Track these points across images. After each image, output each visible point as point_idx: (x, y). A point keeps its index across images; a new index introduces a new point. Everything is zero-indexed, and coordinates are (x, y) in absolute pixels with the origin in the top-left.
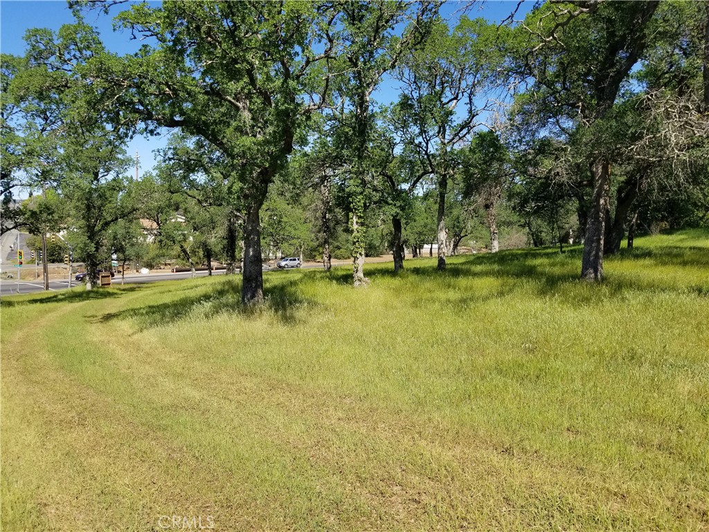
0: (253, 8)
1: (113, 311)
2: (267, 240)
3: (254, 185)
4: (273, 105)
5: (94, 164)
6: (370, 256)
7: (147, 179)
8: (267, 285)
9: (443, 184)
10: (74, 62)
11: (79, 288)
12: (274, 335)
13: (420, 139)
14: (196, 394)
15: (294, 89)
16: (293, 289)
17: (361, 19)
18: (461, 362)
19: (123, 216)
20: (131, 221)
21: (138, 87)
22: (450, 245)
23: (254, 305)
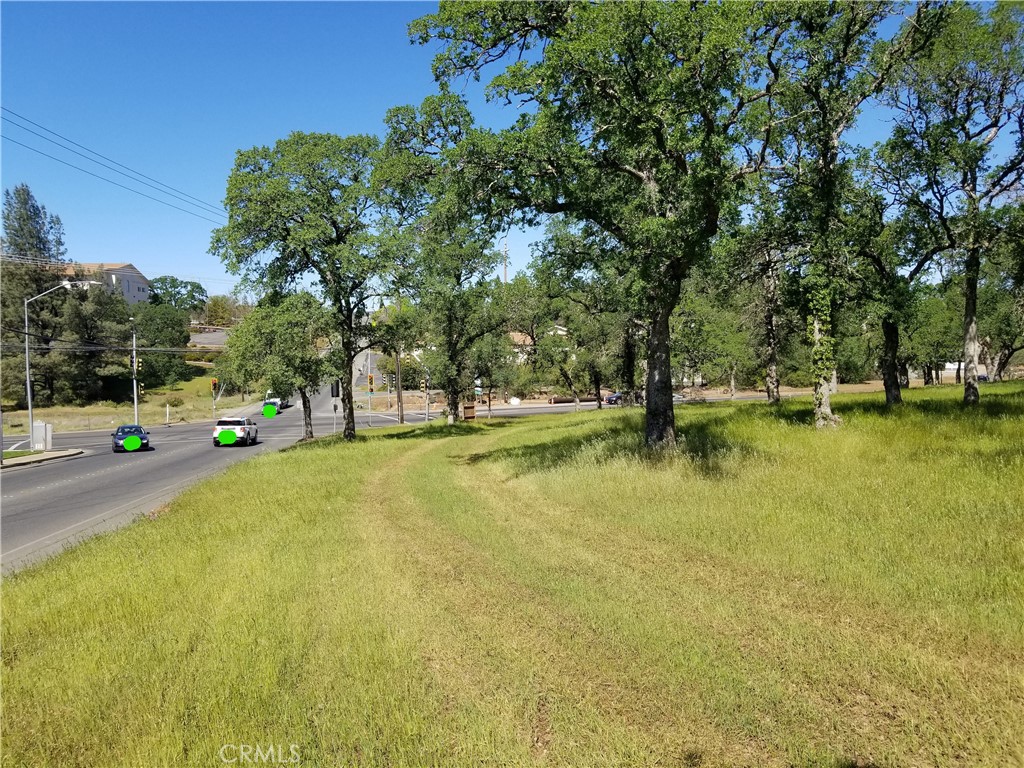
0: (660, 48)
1: (481, 451)
2: (680, 358)
3: (661, 284)
4: (690, 172)
5: (455, 264)
6: (848, 382)
7: (520, 280)
8: (680, 423)
9: (972, 264)
10: (439, 142)
11: (438, 422)
12: (691, 491)
13: (929, 195)
14: (590, 558)
15: (720, 148)
16: (719, 430)
17: (822, 27)
18: (986, 544)
19: (491, 329)
20: (499, 336)
21: (515, 168)
22: (992, 363)
23: (662, 448)
